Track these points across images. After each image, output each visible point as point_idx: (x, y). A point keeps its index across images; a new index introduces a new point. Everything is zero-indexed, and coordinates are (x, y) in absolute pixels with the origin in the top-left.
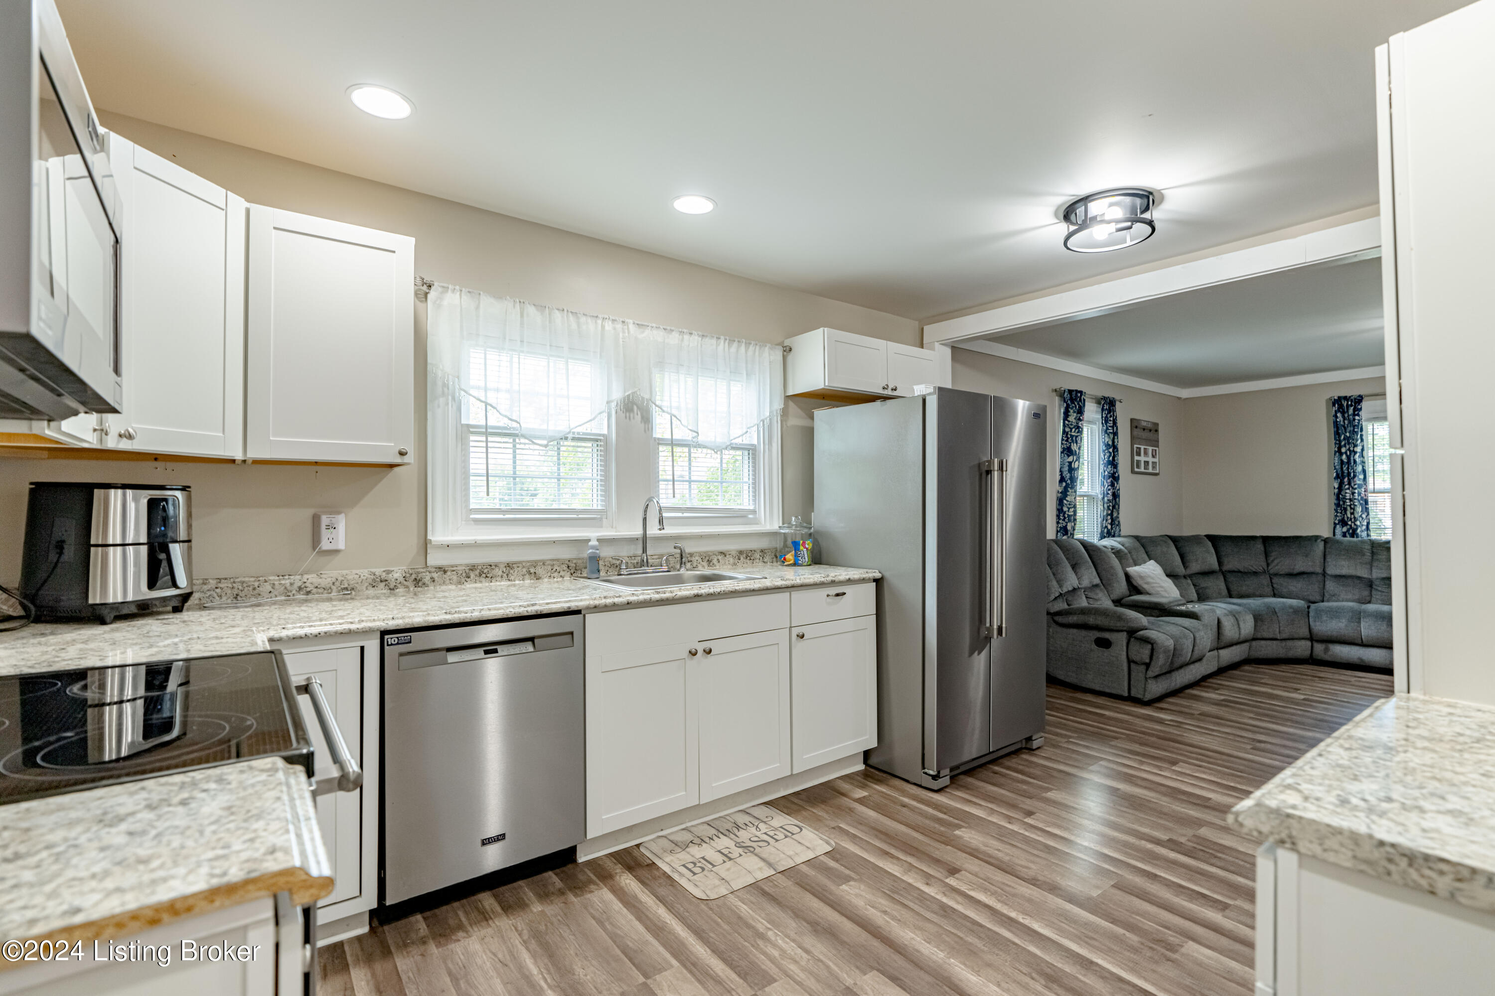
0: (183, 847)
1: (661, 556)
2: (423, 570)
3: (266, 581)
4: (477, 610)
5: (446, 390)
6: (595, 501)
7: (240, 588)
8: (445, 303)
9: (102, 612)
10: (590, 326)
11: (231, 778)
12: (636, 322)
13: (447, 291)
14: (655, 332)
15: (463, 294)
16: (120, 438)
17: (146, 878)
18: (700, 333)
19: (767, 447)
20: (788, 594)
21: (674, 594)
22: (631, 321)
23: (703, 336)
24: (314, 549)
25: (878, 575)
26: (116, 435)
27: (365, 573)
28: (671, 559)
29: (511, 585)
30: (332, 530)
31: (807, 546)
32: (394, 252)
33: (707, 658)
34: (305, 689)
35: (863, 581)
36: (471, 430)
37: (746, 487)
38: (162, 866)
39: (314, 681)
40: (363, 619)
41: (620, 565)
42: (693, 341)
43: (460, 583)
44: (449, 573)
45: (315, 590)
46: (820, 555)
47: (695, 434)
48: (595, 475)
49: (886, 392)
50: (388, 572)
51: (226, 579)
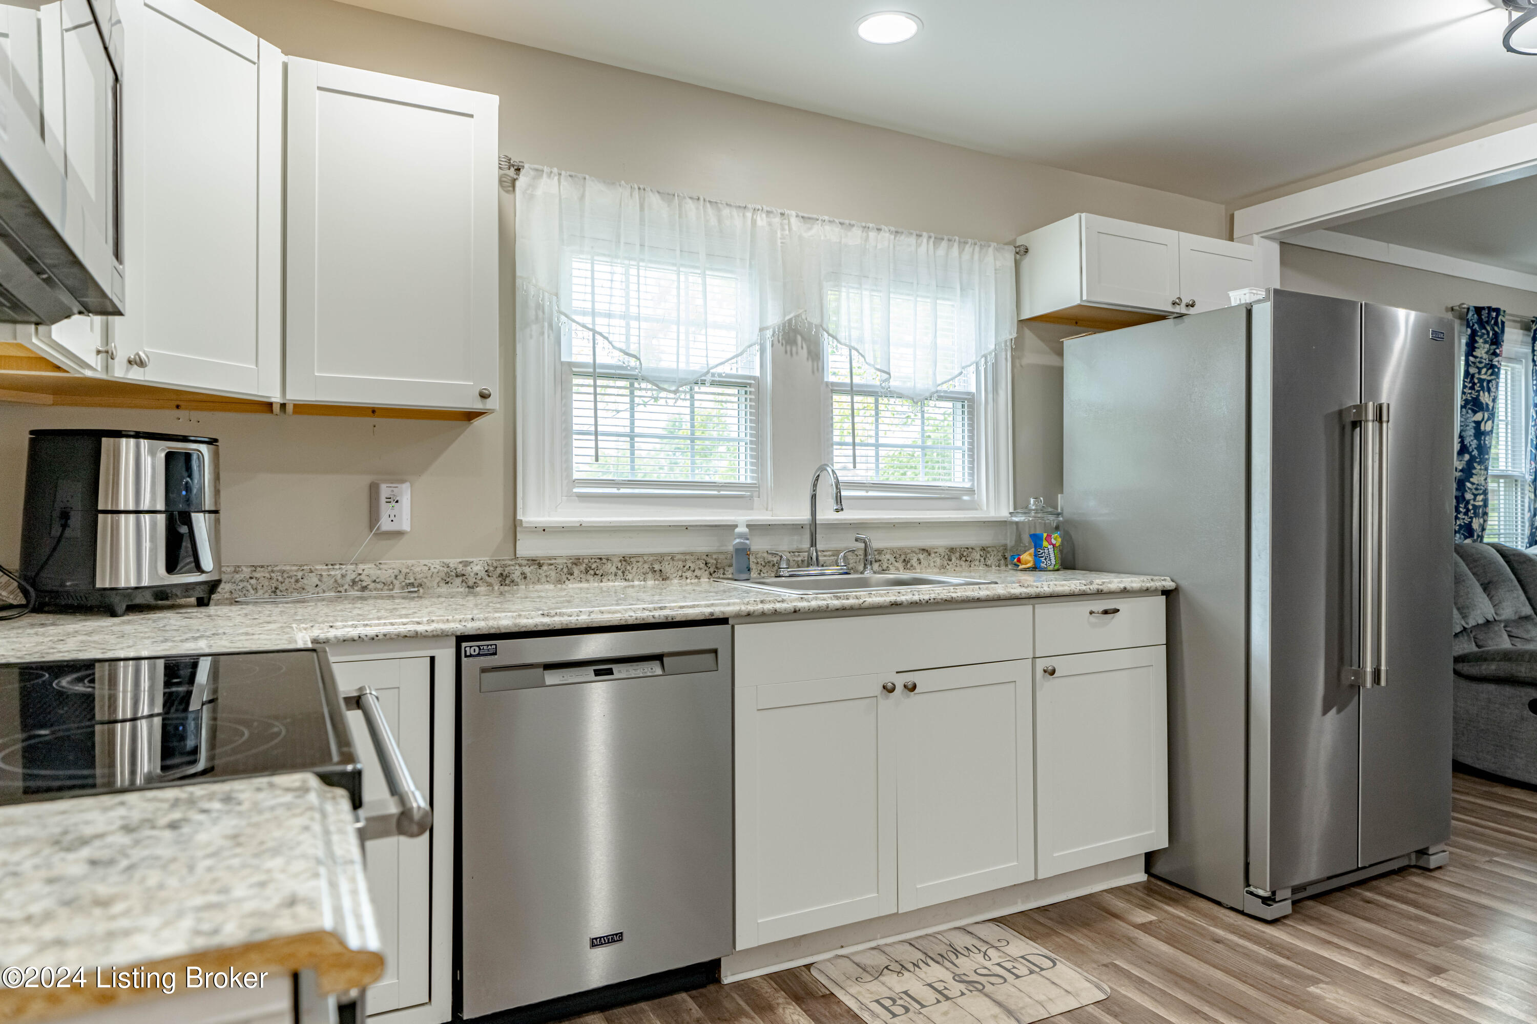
0: (161, 886)
1: (836, 553)
2: (511, 563)
3: (311, 571)
4: (585, 612)
5: (540, 313)
6: (742, 471)
7: (280, 579)
8: (539, 192)
9: (112, 600)
10: (736, 221)
11: (242, 796)
12: (801, 214)
13: (541, 176)
14: (828, 227)
15: (562, 180)
16: (130, 366)
17: (101, 928)
18: (893, 229)
19: (990, 396)
20: (1031, 607)
21: (861, 601)
22: (794, 213)
23: (897, 232)
24: (371, 529)
25: (1169, 585)
26: (125, 361)
27: (436, 564)
28: (850, 556)
29: (628, 587)
30: (393, 504)
31: (1053, 541)
32: (471, 116)
33: (908, 697)
34: (357, 702)
35: (1146, 592)
36: (574, 369)
37: (959, 455)
38: (127, 913)
39: (368, 691)
40: (434, 618)
41: (778, 563)
42: (883, 240)
43: (559, 581)
44: (545, 568)
45: (372, 586)
46: (1074, 554)
47: (885, 376)
48: (742, 435)
49: (1177, 309)
50: (466, 564)
51: (262, 567)
